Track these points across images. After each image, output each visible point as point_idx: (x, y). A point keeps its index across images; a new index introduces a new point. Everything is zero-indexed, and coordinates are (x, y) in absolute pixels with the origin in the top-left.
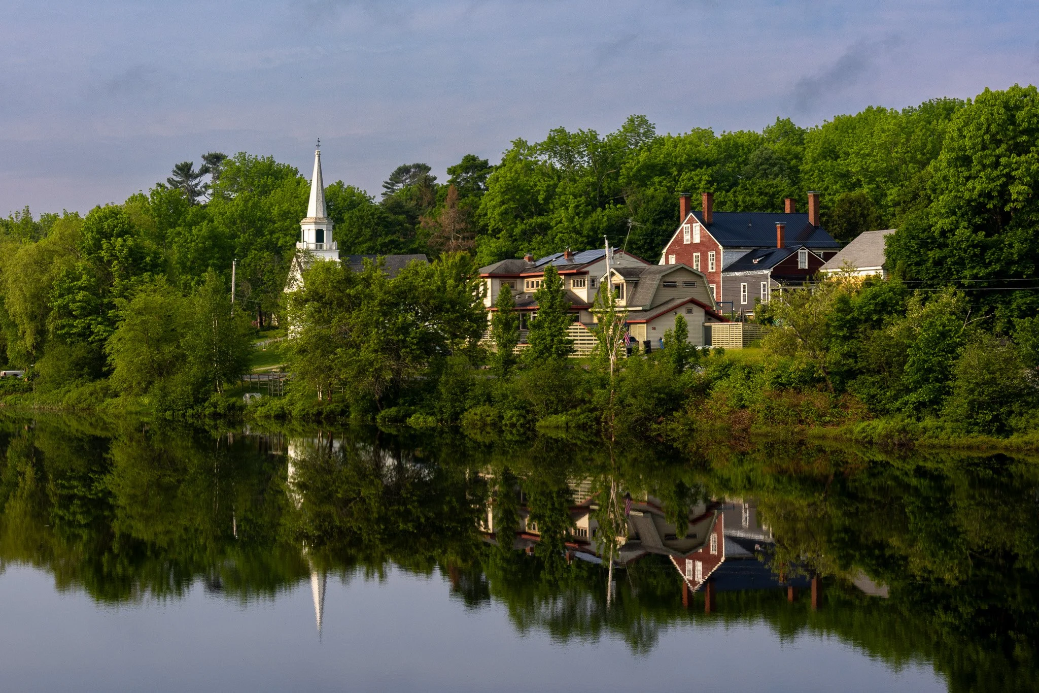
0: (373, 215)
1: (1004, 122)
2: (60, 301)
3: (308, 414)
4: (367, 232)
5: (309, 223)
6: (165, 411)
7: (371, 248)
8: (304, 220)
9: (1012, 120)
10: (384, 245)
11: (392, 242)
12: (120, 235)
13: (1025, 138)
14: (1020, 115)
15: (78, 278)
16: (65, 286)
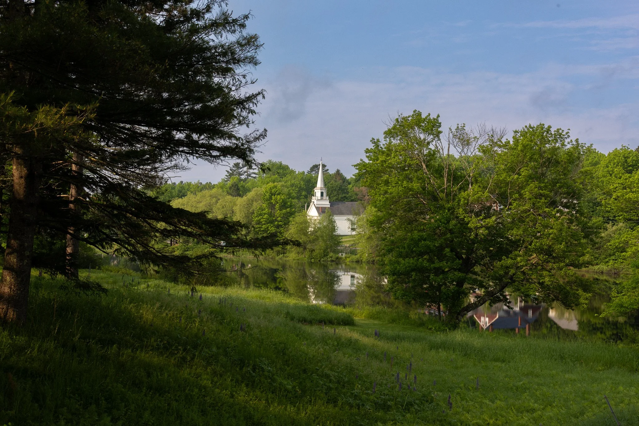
0: (337, 186)
1: (624, 162)
2: (257, 219)
3: (369, 261)
4: (335, 193)
5: (318, 189)
6: (311, 259)
7: (337, 199)
8: (316, 188)
9: (626, 161)
10: (342, 198)
11: (345, 197)
12: (278, 195)
13: (631, 168)
14: (629, 160)
15: (264, 210)
16: (259, 213)
